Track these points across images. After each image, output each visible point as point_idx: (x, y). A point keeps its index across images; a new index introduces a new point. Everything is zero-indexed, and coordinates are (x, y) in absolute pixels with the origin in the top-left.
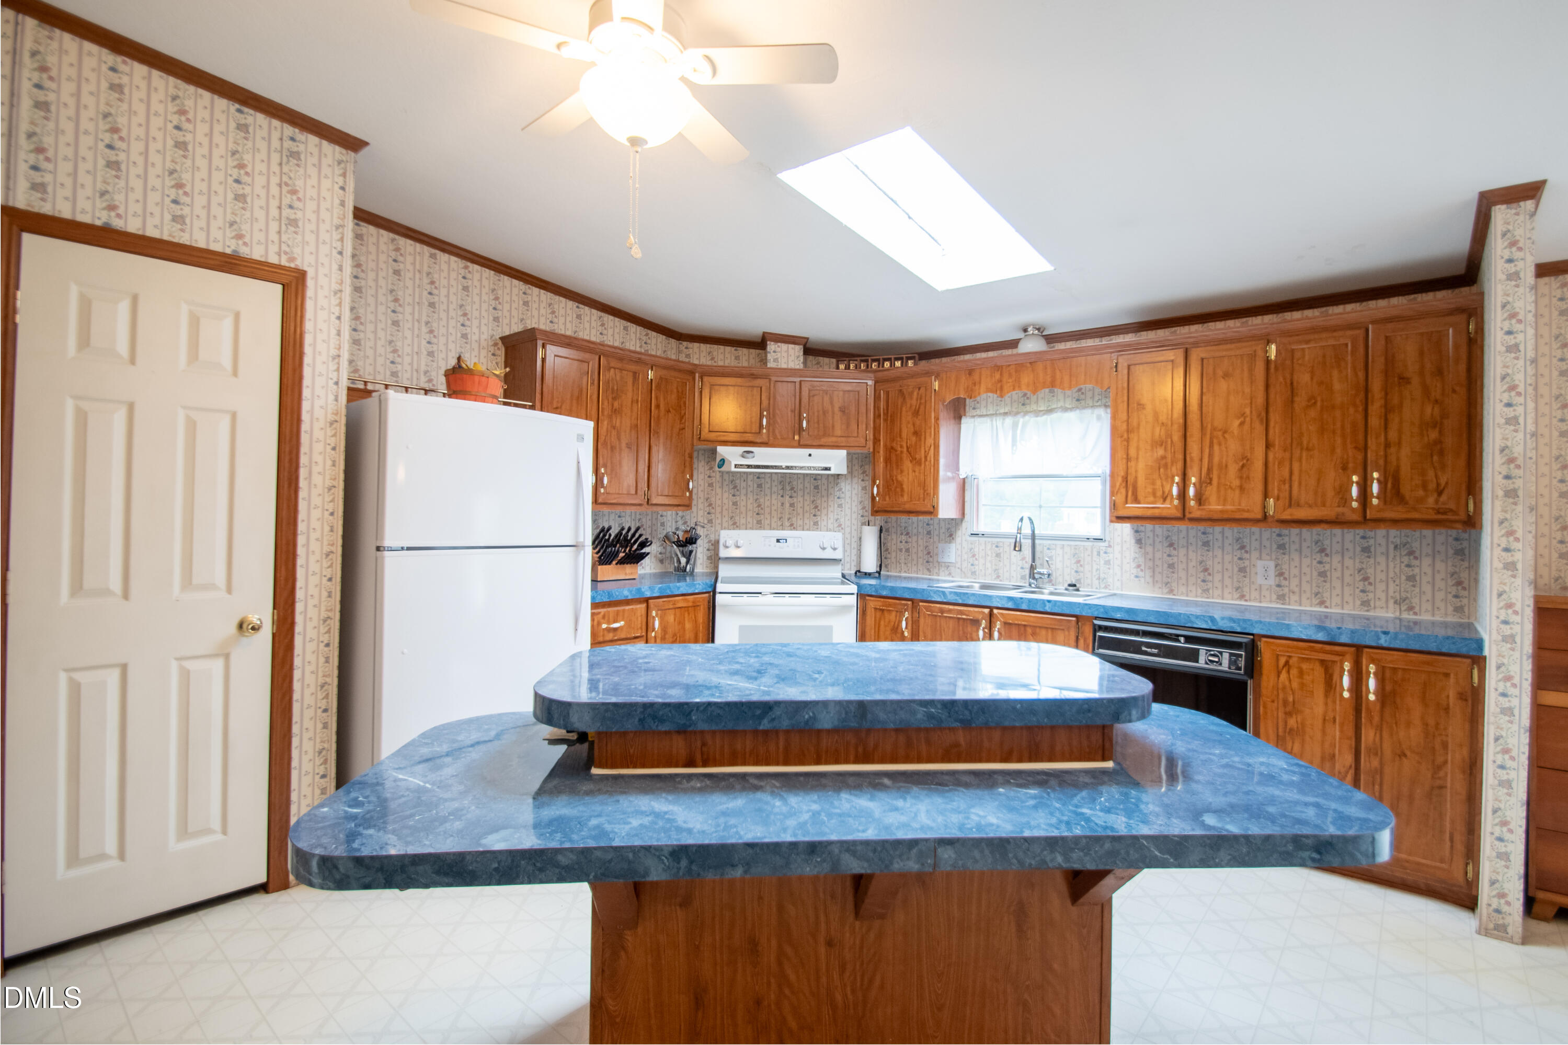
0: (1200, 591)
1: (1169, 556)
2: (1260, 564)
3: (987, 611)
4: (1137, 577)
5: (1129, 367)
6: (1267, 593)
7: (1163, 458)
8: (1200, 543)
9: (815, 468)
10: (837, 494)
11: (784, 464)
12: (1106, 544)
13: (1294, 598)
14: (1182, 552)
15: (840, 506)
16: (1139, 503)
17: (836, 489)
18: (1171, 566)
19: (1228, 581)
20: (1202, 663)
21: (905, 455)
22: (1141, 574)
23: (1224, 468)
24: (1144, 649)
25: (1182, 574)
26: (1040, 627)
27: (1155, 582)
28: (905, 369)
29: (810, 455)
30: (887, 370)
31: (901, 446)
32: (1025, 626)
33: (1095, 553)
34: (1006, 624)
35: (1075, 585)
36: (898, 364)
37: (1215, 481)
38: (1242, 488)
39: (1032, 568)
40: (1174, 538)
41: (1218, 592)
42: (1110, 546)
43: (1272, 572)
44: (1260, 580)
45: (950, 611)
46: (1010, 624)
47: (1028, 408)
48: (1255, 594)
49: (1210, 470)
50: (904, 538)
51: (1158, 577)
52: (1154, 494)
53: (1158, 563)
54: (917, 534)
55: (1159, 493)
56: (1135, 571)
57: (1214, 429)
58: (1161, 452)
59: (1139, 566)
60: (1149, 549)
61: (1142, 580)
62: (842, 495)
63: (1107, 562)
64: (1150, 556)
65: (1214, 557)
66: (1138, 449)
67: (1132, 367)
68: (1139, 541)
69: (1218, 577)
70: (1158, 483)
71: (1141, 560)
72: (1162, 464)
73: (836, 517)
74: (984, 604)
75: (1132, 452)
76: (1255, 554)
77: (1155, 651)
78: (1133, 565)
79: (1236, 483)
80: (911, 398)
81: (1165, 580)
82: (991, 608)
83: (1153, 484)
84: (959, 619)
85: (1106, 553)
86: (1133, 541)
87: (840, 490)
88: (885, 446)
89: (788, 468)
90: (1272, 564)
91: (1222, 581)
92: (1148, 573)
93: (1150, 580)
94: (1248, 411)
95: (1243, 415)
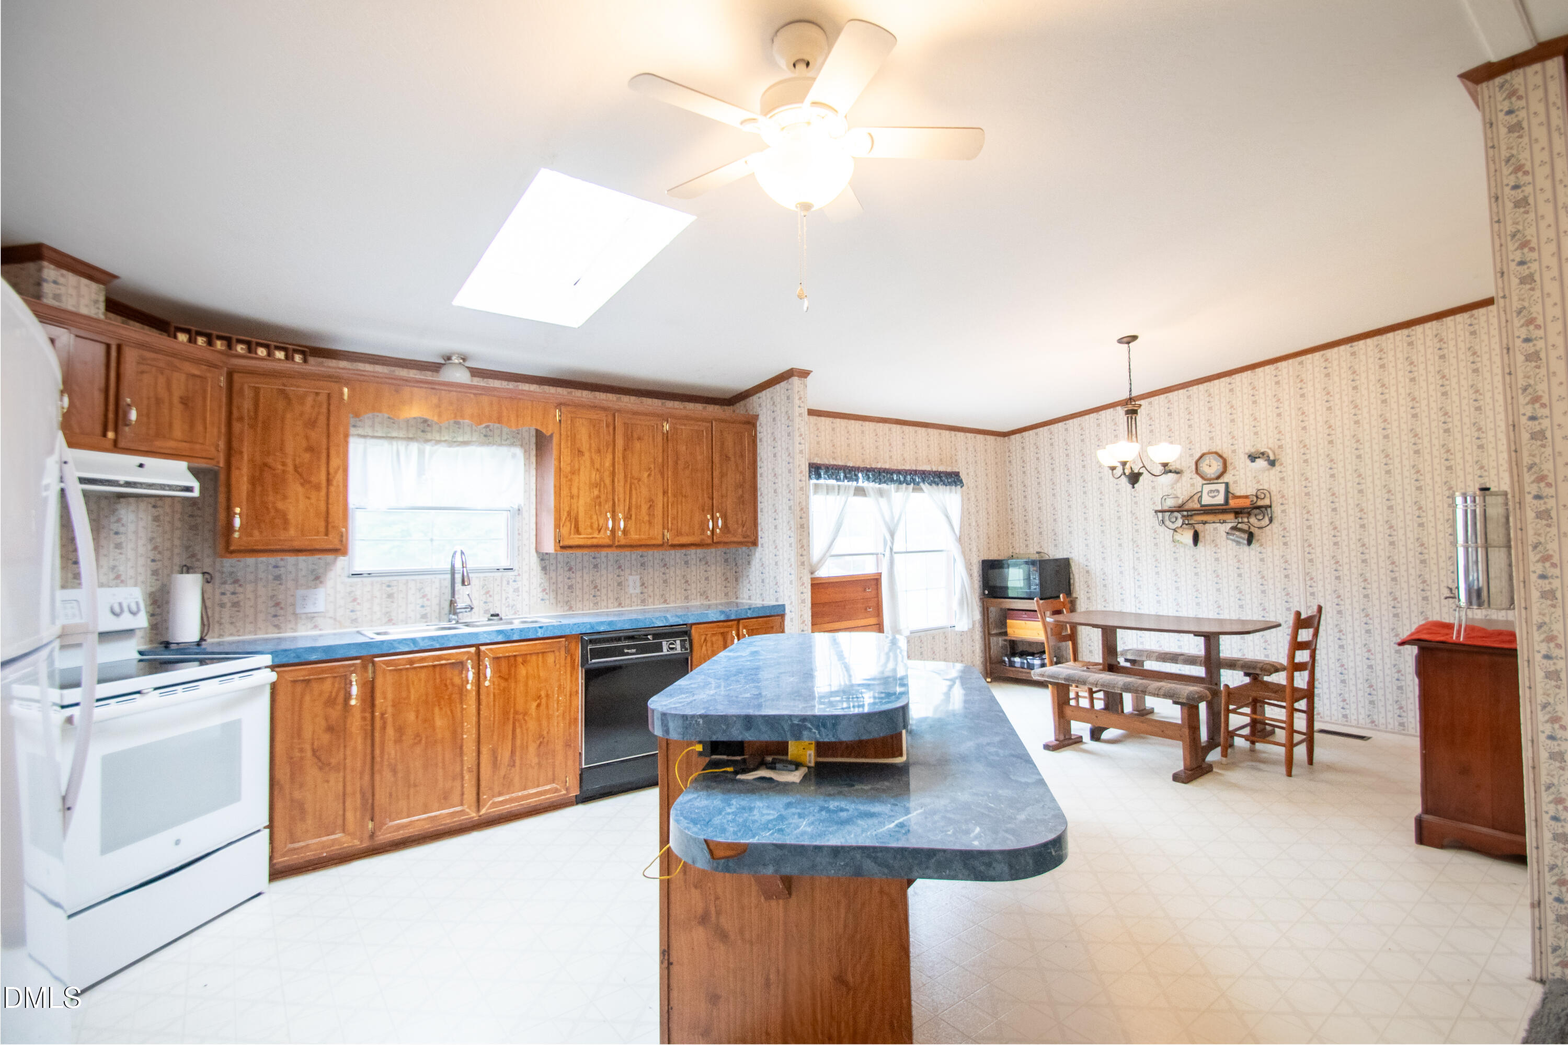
0: (592, 605)
1: (569, 578)
2: (631, 578)
3: (473, 650)
4: (542, 600)
5: (572, 418)
6: (634, 599)
7: (598, 497)
8: (592, 566)
10: (114, 527)
12: (516, 573)
13: (651, 600)
14: (579, 574)
15: (118, 546)
16: (580, 534)
17: (113, 519)
18: (570, 587)
19: (610, 594)
20: (665, 651)
21: (291, 476)
22: (547, 597)
23: (639, 507)
24: (626, 651)
25: (579, 593)
26: (531, 654)
27: (557, 602)
28: (288, 365)
29: (141, 466)
30: (262, 359)
31: (284, 464)
32: (515, 656)
33: (505, 583)
34: (496, 659)
36: (280, 355)
37: (633, 517)
38: (650, 523)
39: (452, 603)
40: (573, 563)
41: (604, 604)
42: (519, 575)
43: (638, 584)
44: (631, 591)
45: (423, 659)
46: (498, 658)
47: (429, 436)
48: (628, 602)
49: (630, 509)
51: (560, 597)
52: (592, 527)
53: (560, 585)
55: (595, 526)
56: (541, 595)
57: (632, 478)
58: (596, 492)
59: (544, 590)
60: (553, 574)
61: (547, 602)
62: (122, 529)
63: (516, 590)
64: (554, 580)
65: (601, 576)
66: (579, 489)
68: (544, 569)
69: (604, 591)
70: (595, 517)
71: (546, 585)
72: (597, 502)
74: (468, 643)
75: (575, 491)
76: (627, 571)
77: (634, 651)
78: (540, 590)
79: (646, 518)
80: (303, 404)
81: (566, 599)
82: (477, 646)
83: (591, 518)
84: (434, 666)
85: (515, 581)
86: (539, 568)
87: (119, 520)
88: (252, 460)
90: (638, 577)
91: (607, 595)
92: (552, 595)
93: (553, 601)
94: (652, 466)
95: (650, 469)
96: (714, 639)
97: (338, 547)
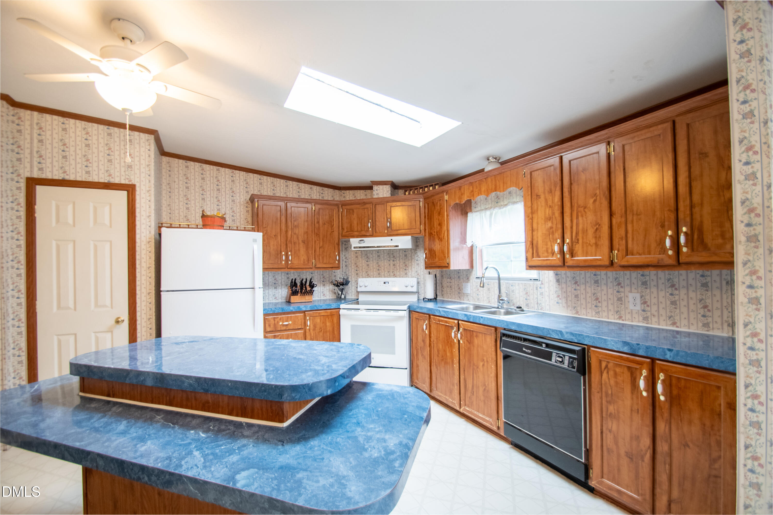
0: (594, 313)
1: (575, 290)
2: (631, 295)
3: (456, 321)
4: (558, 303)
5: (531, 173)
6: (636, 316)
7: (551, 228)
8: (593, 282)
9: (391, 246)
10: (416, 258)
11: (376, 245)
12: (540, 283)
13: (655, 319)
14: (583, 287)
15: (418, 264)
16: (540, 257)
17: (416, 256)
18: (576, 296)
19: (611, 307)
20: (553, 362)
21: (436, 237)
22: (560, 301)
23: (585, 231)
24: (524, 349)
25: (583, 302)
26: (479, 332)
27: (568, 306)
28: (434, 191)
29: (392, 240)
30: (427, 192)
31: (434, 232)
32: (473, 331)
33: (535, 288)
34: (464, 329)
35: (521, 308)
36: (431, 188)
37: (580, 241)
38: (596, 245)
39: (499, 297)
40: (578, 278)
41: (605, 314)
42: (542, 284)
43: (638, 301)
44: (631, 307)
45: (442, 321)
46: (466, 330)
47: (499, 204)
48: (628, 316)
49: (577, 234)
50: (449, 280)
51: (569, 303)
52: (547, 251)
53: (569, 294)
54: (454, 279)
55: (550, 251)
56: (556, 299)
57: (579, 206)
58: (550, 224)
59: (558, 296)
60: (564, 286)
61: (561, 305)
62: (419, 259)
63: (542, 294)
64: (564, 290)
65: (602, 290)
66: (538, 224)
67: (533, 173)
68: (558, 281)
69: (605, 304)
70: (549, 244)
71: (560, 292)
72: (551, 232)
73: (416, 270)
74: (455, 318)
75: (535, 226)
76: (627, 289)
77: (529, 351)
78: (556, 296)
79: (593, 241)
80: (437, 206)
81: (574, 305)
82: (458, 320)
83: (547, 245)
84: (446, 325)
85: (540, 288)
86: (555, 281)
87: (418, 256)
88: (428, 232)
89: (378, 247)
90: (638, 296)
91: (607, 306)
92: (564, 301)
93: (565, 305)
94: (598, 192)
95: (595, 195)
96: (618, 370)
97: (447, 265)
